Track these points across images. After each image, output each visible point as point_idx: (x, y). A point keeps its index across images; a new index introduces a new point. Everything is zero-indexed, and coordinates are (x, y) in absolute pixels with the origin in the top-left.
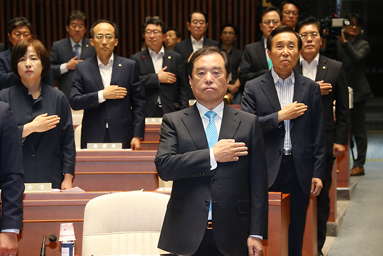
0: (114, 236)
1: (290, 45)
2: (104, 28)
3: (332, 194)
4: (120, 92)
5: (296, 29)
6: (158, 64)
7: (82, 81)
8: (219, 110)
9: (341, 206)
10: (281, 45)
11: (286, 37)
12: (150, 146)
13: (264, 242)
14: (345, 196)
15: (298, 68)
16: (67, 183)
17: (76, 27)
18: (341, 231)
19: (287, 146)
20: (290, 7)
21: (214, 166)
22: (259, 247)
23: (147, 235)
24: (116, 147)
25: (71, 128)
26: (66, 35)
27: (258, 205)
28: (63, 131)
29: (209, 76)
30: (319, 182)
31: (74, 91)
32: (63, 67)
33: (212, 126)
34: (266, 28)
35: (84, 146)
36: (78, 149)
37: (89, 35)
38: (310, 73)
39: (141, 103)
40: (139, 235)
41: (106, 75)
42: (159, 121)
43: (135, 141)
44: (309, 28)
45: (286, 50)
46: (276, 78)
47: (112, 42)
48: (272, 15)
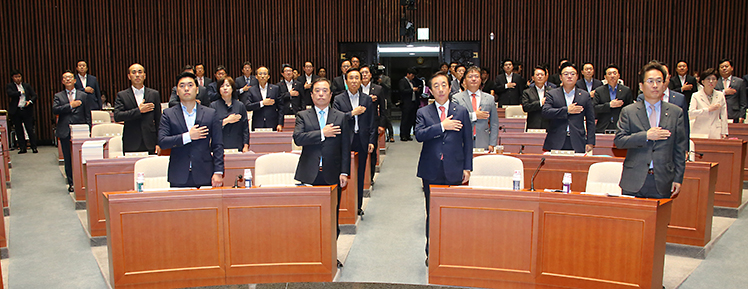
0: (271, 175)
1: (357, 77)
2: (263, 70)
3: (378, 152)
4: (271, 102)
5: (358, 70)
6: (290, 88)
7: (252, 96)
8: (326, 110)
9: (381, 158)
10: (352, 78)
11: (354, 73)
12: (289, 129)
13: (349, 177)
14: (383, 152)
15: (361, 88)
16: (245, 149)
17: (247, 68)
18: (381, 170)
19: (356, 128)
20: (355, 59)
21: (323, 139)
22: (345, 179)
23: (287, 174)
24: (270, 130)
25: (247, 121)
26: (242, 74)
27: (345, 159)
28: (243, 122)
29: (321, 93)
30: (372, 146)
31: (248, 101)
32: (241, 90)
33: (323, 118)
34: (344, 70)
35: (253, 130)
36: (251, 132)
37: (254, 73)
38: (366, 91)
39: (282, 107)
40: (283, 175)
41: (264, 93)
42: (293, 117)
43: (279, 127)
44: (365, 69)
45: (354, 80)
46: (350, 94)
47: (267, 77)
48: (347, 63)
